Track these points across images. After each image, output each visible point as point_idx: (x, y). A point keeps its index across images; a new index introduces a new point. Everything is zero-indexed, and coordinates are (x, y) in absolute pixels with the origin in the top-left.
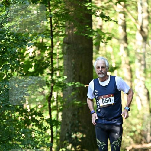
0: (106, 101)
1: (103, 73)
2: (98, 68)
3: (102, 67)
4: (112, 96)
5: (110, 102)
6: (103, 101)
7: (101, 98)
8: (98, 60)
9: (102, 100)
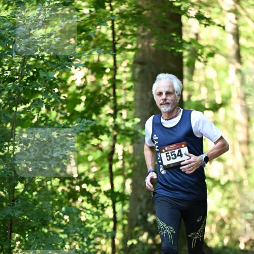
0: (174, 156)
1: (168, 104)
2: (160, 94)
3: (168, 93)
4: (183, 146)
5: (182, 157)
6: (167, 157)
7: (163, 151)
8: (160, 80)
9: (166, 154)
